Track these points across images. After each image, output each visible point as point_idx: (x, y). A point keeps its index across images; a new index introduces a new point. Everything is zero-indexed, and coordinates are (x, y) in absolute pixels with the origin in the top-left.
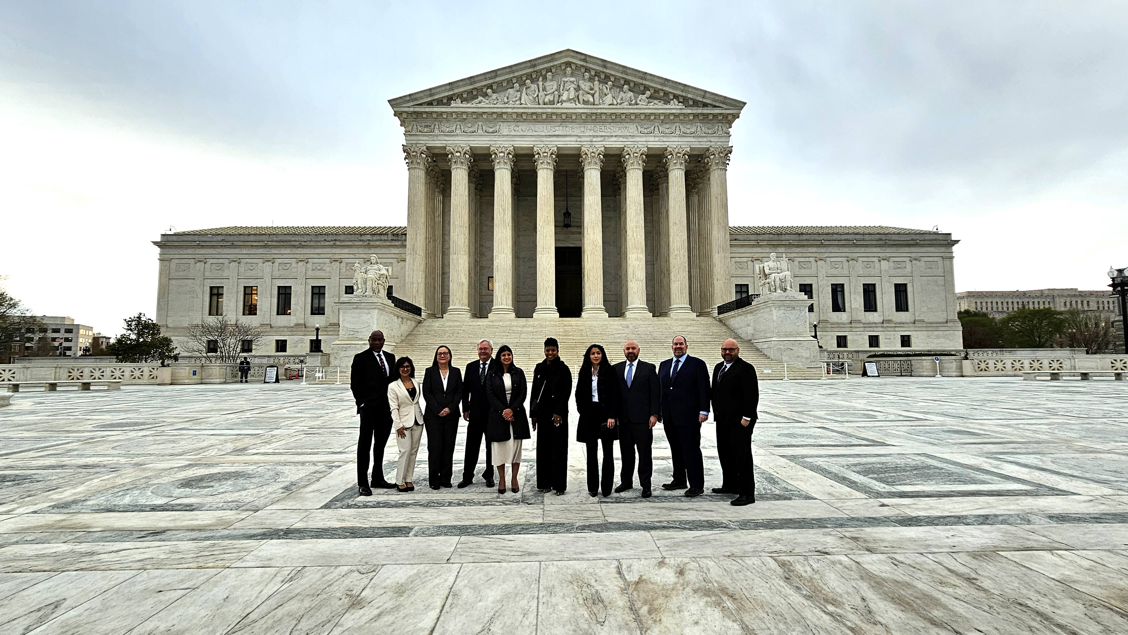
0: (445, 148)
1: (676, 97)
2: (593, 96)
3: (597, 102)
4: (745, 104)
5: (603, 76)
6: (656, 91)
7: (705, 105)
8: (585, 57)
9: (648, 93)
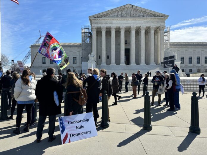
0: (101, 27)
1: (153, 14)
2: (134, 14)
3: (135, 16)
4: (169, 16)
5: (136, 10)
6: (149, 13)
7: (160, 16)
8: (132, 6)
9: (146, 14)
